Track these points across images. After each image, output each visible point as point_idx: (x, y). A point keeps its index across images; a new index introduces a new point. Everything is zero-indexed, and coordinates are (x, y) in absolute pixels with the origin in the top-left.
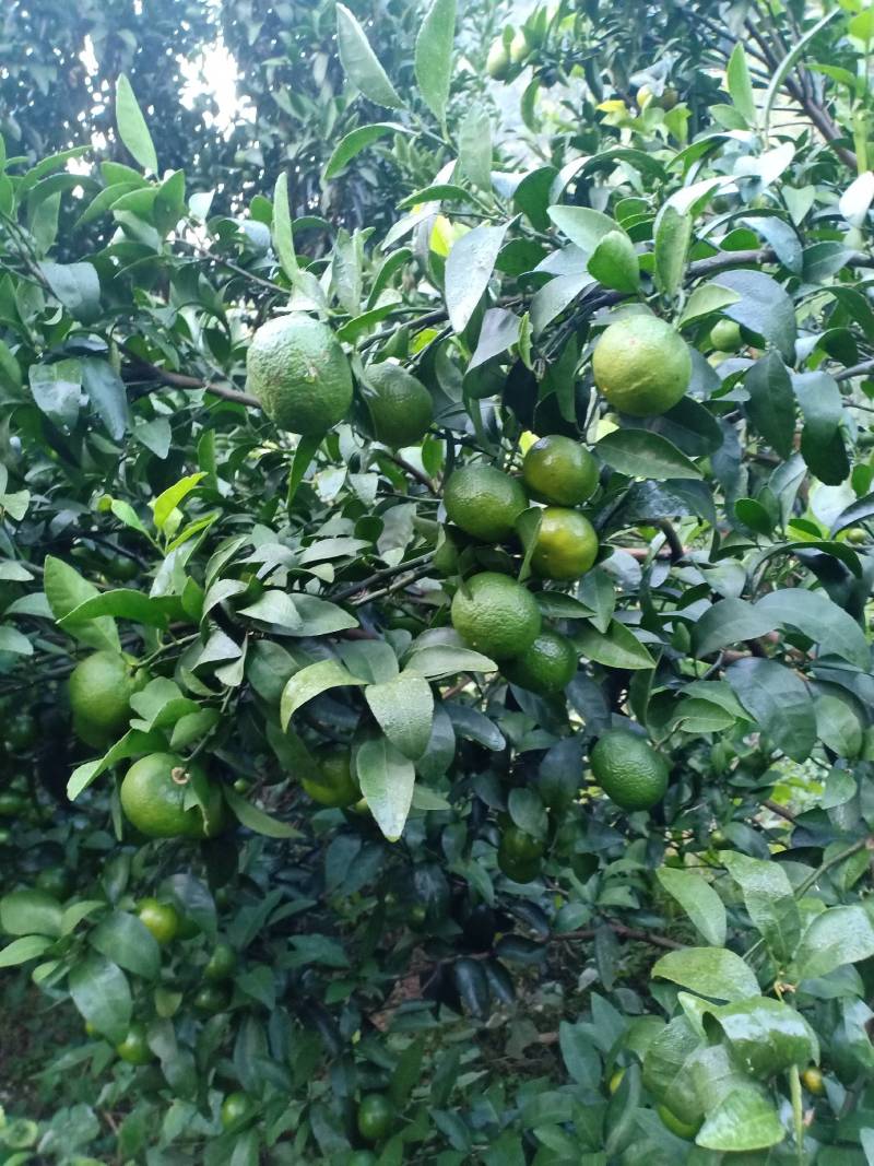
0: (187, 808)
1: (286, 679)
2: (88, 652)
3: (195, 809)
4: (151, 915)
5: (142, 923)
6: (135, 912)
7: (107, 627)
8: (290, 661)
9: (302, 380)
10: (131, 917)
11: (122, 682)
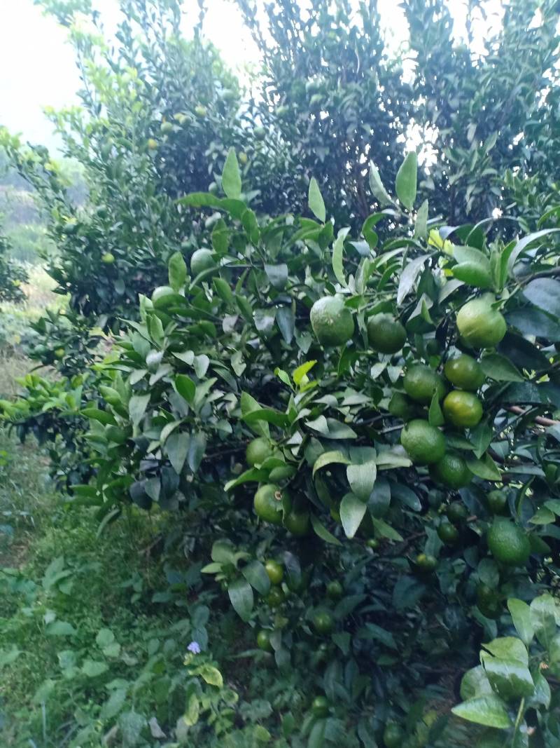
0: (277, 510)
1: (318, 456)
2: (257, 436)
3: (281, 511)
4: (270, 567)
5: (267, 570)
6: (264, 564)
7: (264, 426)
8: (322, 448)
9: (326, 324)
10: (261, 565)
11: (267, 451)
